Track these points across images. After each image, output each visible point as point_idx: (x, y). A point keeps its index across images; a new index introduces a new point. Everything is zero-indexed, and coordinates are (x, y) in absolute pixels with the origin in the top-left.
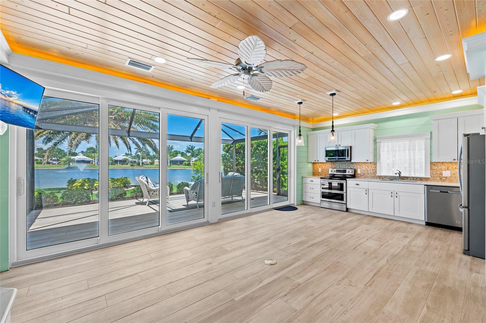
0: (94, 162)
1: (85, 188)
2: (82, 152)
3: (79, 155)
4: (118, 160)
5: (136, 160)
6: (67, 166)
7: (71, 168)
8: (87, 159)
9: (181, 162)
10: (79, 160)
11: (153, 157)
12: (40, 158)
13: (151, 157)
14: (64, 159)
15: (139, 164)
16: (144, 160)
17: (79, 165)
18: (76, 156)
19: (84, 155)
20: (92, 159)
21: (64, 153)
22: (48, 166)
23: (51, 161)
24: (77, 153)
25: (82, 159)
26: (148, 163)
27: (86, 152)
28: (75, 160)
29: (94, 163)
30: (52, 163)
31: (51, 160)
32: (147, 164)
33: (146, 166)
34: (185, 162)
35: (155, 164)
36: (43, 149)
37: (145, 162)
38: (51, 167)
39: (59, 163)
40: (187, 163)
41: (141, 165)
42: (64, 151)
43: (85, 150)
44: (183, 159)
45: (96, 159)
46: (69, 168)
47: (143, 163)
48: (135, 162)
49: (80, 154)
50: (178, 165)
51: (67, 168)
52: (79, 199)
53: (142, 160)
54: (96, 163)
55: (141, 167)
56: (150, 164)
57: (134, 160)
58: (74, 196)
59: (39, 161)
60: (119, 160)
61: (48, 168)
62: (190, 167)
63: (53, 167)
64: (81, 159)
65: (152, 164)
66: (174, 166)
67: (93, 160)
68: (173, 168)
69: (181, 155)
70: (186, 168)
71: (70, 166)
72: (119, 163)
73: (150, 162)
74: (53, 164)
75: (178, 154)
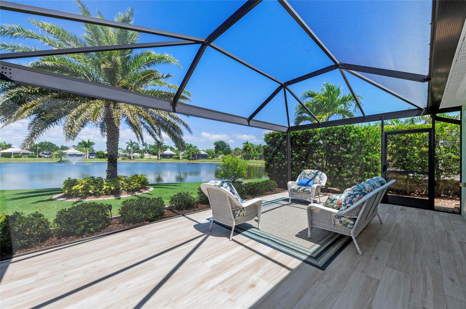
0: (86, 155)
1: (90, 191)
2: (74, 146)
3: (70, 149)
5: (127, 154)
6: (59, 159)
7: (63, 161)
8: (78, 153)
9: (171, 156)
10: (71, 153)
11: (143, 151)
12: (31, 152)
13: (141, 151)
14: (56, 153)
15: (130, 158)
16: (135, 154)
17: (71, 159)
18: (67, 150)
19: (76, 149)
20: (83, 153)
21: (56, 147)
22: (40, 159)
23: (43, 155)
24: (68, 148)
26: (138, 156)
27: (78, 146)
28: (66, 154)
29: (85, 157)
30: (43, 156)
31: (42, 153)
32: (138, 158)
33: (137, 160)
34: (174, 156)
35: (145, 158)
37: (136, 156)
38: (42, 160)
39: (51, 156)
40: (176, 157)
41: (132, 158)
42: (56, 145)
43: (76, 144)
44: (172, 153)
45: (88, 153)
46: (60, 162)
47: (133, 157)
48: (126, 156)
49: (72, 148)
50: (168, 159)
51: (59, 162)
52: (92, 224)
53: (133, 154)
54: (88, 157)
55: (133, 161)
56: (140, 158)
57: (125, 154)
58: (82, 220)
59: (30, 155)
61: (39, 162)
62: (179, 160)
63: (44, 160)
64: (73, 152)
65: (142, 157)
66: (164, 159)
67: (85, 153)
68: (163, 161)
69: (170, 149)
70: (176, 161)
71: (62, 160)
73: (140, 156)
74: (45, 157)
75: (167, 148)
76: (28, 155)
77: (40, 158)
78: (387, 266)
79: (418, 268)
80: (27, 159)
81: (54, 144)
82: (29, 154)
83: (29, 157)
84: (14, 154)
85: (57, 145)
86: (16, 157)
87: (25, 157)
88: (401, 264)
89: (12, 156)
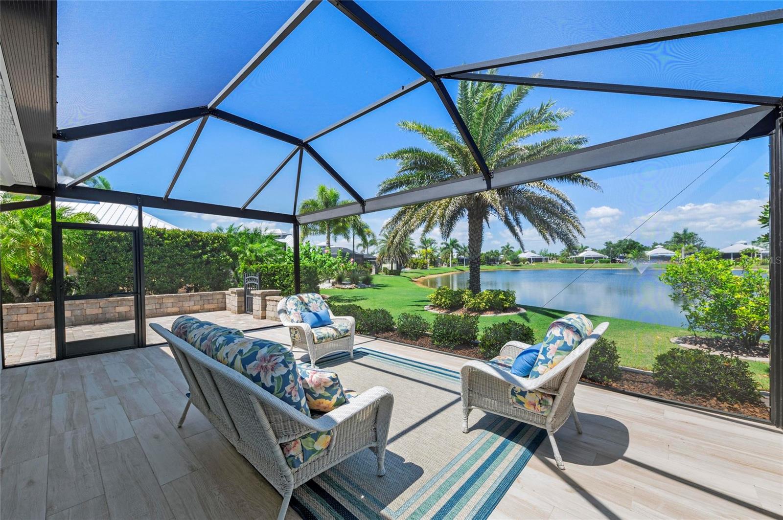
4: (730, 254)
8: (668, 253)
10: (655, 255)
12: (604, 255)
18: (653, 250)
21: (639, 246)
24: (653, 246)
25: (660, 254)
28: (648, 256)
30: (618, 261)
36: (611, 243)
38: (617, 266)
42: (639, 243)
49: (660, 245)
60: (734, 254)
61: (613, 268)
64: (658, 254)
72: (732, 258)
76: (601, 260)
77: (613, 264)
78: (136, 439)
79: (90, 465)
80: (599, 264)
81: (636, 241)
82: (602, 258)
83: (601, 262)
84: (587, 258)
85: (641, 244)
86: (587, 263)
87: (597, 262)
88: (119, 454)
89: (584, 262)
